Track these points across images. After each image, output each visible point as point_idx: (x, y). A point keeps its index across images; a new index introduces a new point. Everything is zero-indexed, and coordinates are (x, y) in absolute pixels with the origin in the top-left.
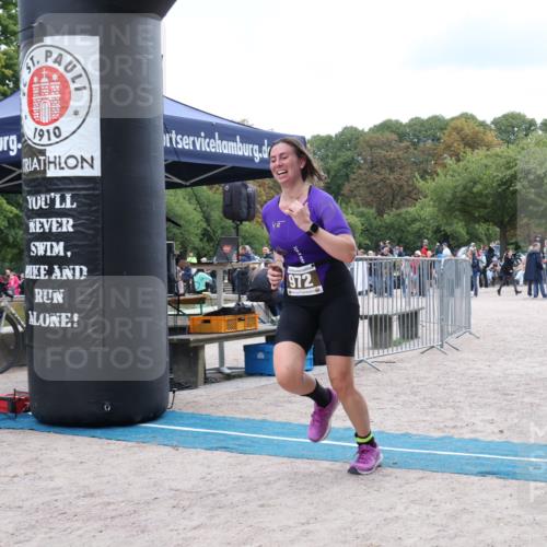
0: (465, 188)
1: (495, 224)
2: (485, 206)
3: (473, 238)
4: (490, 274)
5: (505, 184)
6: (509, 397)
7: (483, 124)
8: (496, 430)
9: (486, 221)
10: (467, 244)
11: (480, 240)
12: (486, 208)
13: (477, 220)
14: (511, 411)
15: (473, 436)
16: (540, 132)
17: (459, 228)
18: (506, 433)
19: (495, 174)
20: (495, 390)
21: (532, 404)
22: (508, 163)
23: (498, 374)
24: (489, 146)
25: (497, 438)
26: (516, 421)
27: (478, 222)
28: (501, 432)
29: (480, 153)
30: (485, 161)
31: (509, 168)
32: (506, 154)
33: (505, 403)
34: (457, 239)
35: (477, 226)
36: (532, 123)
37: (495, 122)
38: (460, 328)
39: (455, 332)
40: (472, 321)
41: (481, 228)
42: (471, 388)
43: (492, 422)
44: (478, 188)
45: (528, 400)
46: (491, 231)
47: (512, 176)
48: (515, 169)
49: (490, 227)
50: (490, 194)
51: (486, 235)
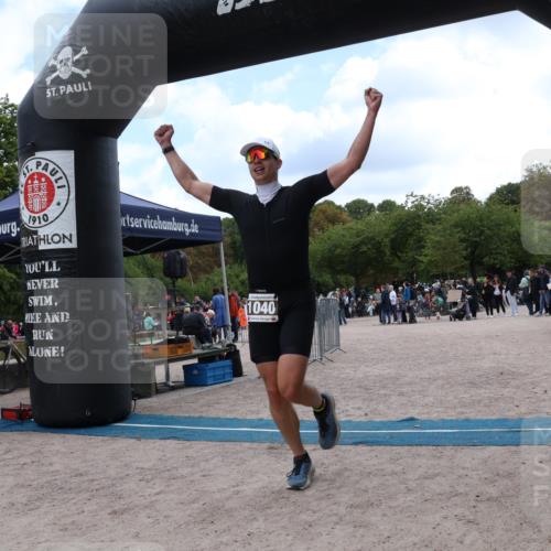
0: (330, 250)
1: (352, 275)
2: (343, 262)
3: (337, 285)
4: (350, 309)
6: (370, 391)
7: (339, 207)
8: (363, 414)
9: (345, 273)
10: (334, 289)
11: (342, 286)
12: (344, 264)
13: (339, 272)
14: (372, 400)
15: (348, 418)
16: (377, 212)
17: (328, 278)
18: (370, 416)
19: (349, 240)
20: (360, 387)
21: (385, 395)
22: (358, 233)
23: (361, 376)
24: (344, 223)
25: (363, 419)
26: (376, 406)
27: (340, 274)
28: (366, 415)
29: (339, 228)
30: (342, 232)
31: (358, 236)
32: (356, 227)
33: (367, 395)
34: (326, 286)
35: (339, 277)
36: (372, 205)
37: (348, 206)
38: (332, 346)
40: (341, 342)
41: (342, 278)
42: (343, 387)
43: (359, 408)
44: (339, 251)
45: (382, 392)
46: (349, 280)
47: (361, 241)
48: (362, 236)
49: (349, 277)
50: (347, 254)
51: (346, 283)
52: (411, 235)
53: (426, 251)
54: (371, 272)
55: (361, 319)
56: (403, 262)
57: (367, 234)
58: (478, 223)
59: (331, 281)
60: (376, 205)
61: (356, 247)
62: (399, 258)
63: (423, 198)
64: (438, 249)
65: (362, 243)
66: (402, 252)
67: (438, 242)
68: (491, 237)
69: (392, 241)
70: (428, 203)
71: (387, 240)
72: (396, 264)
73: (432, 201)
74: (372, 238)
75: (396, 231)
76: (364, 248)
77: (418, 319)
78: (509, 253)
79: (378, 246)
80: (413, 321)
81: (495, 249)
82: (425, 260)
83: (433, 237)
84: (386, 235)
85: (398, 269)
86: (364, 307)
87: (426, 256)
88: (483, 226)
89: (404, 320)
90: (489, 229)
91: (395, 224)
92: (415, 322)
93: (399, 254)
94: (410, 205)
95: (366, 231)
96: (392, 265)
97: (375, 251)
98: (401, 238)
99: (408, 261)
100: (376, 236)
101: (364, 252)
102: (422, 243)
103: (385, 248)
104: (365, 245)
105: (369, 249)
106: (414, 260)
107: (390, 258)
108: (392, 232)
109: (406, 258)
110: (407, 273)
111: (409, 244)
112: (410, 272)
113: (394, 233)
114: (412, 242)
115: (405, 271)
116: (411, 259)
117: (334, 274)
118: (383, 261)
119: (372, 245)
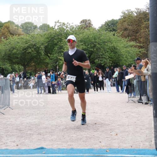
0: (10, 51)
1: (21, 65)
2: (17, 58)
3: (14, 70)
4: (20, 85)
6: (22, 132)
7: (17, 26)
8: (15, 145)
9: (18, 64)
10: (11, 73)
11: (16, 71)
12: (18, 59)
13: (15, 63)
14: (22, 137)
15: (6, 148)
16: (39, 30)
17: (8, 66)
18: (19, 146)
19: (21, 45)
20: (17, 129)
21: (30, 134)
22: (26, 41)
23: (19, 123)
24: (19, 35)
25: (15, 148)
26: (24, 141)
27: (15, 64)
29: (15, 37)
30: (17, 40)
31: (27, 43)
32: (25, 38)
33: (20, 134)
34: (7, 71)
35: (15, 66)
36: (35, 27)
37: (22, 25)
38: (5, 105)
39: (3, 107)
41: (16, 67)
42: (7, 129)
43: (14, 142)
44: (15, 51)
45: (29, 132)
46: (20, 68)
47: (28, 46)
48: (29, 44)
49: (20, 66)
50: (19, 53)
51: (19, 69)
52: (56, 44)
54: (33, 64)
55: (25, 90)
56: (51, 59)
57: (31, 43)
58: (93, 41)
59: (10, 68)
60: (38, 26)
61: (25, 49)
62: (49, 57)
63: (64, 24)
65: (29, 47)
66: (51, 54)
68: (100, 49)
69: (46, 47)
70: (67, 27)
71: (42, 47)
72: (47, 60)
73: (69, 26)
74: (35, 45)
75: (49, 42)
76: (30, 51)
77: (57, 91)
78: (109, 58)
79: (37, 50)
80: (54, 92)
81: (102, 55)
84: (42, 44)
85: (48, 64)
86: (27, 84)
88: (95, 42)
90: (99, 44)
91: (48, 38)
92: (56, 93)
93: (49, 55)
94: (56, 28)
95: (31, 41)
96: (45, 61)
97: (36, 52)
98: (51, 46)
99: (54, 59)
100: (37, 44)
101: (30, 52)
102: (62, 50)
103: (42, 51)
104: (30, 48)
105: (32, 51)
106: (57, 59)
107: (44, 57)
108: (46, 42)
109: (53, 57)
110: (53, 66)
111: (55, 50)
112: (55, 65)
113: (47, 43)
114: (56, 48)
115: (52, 65)
116: (55, 58)
117: (12, 64)
118: (40, 58)
119: (34, 49)
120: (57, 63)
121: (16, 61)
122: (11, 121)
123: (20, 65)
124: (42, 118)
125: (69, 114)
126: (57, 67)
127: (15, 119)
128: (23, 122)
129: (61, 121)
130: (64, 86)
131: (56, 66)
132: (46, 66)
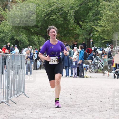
1: (42, 36)
3: (31, 43)
5: (48, 15)
9: (38, 34)
11: (35, 44)
12: (38, 28)
17: (24, 37)
27: (34, 35)
31: (50, 7)
34: (23, 43)
35: (33, 37)
41: (35, 38)
46: (41, 40)
47: (52, 11)
48: (53, 7)
49: (40, 38)
50: (40, 20)
51: (38, 42)
52: (91, 9)
53: (101, 23)
56: (83, 29)
57: (57, 6)
59: (26, 40)
62: (80, 26)
64: (111, 22)
66: (83, 22)
67: (111, 16)
69: (76, 13)
71: (72, 12)
72: (78, 31)
74: (61, 9)
75: (81, 5)
76: (54, 17)
82: (99, 29)
83: (108, 12)
84: (72, 8)
85: (78, 35)
87: (101, 26)
89: (78, 75)
93: (81, 23)
95: (56, 3)
96: (74, 31)
97: (62, 19)
98: (83, 10)
99: (87, 30)
100: (64, 8)
101: (54, 19)
102: (99, 16)
103: (71, 18)
104: (55, 14)
105: (58, 17)
106: (91, 29)
107: (73, 26)
108: (76, 5)
109: (86, 27)
110: (86, 38)
111: (89, 16)
112: (88, 38)
113: (78, 6)
114: (91, 14)
115: (83, 37)
116: (89, 28)
117: (29, 34)
118: (67, 27)
119: (61, 14)
120: (91, 35)
121: (35, 31)
122: (26, 114)
123: (40, 36)
124: (67, 111)
125: (104, 108)
126: (91, 41)
127: (31, 111)
128: (41, 116)
129: (93, 116)
130: (99, 66)
131: (90, 38)
132: (76, 39)
